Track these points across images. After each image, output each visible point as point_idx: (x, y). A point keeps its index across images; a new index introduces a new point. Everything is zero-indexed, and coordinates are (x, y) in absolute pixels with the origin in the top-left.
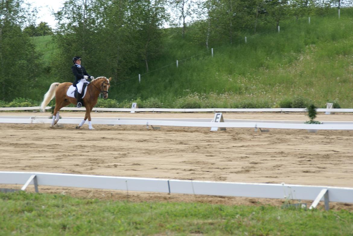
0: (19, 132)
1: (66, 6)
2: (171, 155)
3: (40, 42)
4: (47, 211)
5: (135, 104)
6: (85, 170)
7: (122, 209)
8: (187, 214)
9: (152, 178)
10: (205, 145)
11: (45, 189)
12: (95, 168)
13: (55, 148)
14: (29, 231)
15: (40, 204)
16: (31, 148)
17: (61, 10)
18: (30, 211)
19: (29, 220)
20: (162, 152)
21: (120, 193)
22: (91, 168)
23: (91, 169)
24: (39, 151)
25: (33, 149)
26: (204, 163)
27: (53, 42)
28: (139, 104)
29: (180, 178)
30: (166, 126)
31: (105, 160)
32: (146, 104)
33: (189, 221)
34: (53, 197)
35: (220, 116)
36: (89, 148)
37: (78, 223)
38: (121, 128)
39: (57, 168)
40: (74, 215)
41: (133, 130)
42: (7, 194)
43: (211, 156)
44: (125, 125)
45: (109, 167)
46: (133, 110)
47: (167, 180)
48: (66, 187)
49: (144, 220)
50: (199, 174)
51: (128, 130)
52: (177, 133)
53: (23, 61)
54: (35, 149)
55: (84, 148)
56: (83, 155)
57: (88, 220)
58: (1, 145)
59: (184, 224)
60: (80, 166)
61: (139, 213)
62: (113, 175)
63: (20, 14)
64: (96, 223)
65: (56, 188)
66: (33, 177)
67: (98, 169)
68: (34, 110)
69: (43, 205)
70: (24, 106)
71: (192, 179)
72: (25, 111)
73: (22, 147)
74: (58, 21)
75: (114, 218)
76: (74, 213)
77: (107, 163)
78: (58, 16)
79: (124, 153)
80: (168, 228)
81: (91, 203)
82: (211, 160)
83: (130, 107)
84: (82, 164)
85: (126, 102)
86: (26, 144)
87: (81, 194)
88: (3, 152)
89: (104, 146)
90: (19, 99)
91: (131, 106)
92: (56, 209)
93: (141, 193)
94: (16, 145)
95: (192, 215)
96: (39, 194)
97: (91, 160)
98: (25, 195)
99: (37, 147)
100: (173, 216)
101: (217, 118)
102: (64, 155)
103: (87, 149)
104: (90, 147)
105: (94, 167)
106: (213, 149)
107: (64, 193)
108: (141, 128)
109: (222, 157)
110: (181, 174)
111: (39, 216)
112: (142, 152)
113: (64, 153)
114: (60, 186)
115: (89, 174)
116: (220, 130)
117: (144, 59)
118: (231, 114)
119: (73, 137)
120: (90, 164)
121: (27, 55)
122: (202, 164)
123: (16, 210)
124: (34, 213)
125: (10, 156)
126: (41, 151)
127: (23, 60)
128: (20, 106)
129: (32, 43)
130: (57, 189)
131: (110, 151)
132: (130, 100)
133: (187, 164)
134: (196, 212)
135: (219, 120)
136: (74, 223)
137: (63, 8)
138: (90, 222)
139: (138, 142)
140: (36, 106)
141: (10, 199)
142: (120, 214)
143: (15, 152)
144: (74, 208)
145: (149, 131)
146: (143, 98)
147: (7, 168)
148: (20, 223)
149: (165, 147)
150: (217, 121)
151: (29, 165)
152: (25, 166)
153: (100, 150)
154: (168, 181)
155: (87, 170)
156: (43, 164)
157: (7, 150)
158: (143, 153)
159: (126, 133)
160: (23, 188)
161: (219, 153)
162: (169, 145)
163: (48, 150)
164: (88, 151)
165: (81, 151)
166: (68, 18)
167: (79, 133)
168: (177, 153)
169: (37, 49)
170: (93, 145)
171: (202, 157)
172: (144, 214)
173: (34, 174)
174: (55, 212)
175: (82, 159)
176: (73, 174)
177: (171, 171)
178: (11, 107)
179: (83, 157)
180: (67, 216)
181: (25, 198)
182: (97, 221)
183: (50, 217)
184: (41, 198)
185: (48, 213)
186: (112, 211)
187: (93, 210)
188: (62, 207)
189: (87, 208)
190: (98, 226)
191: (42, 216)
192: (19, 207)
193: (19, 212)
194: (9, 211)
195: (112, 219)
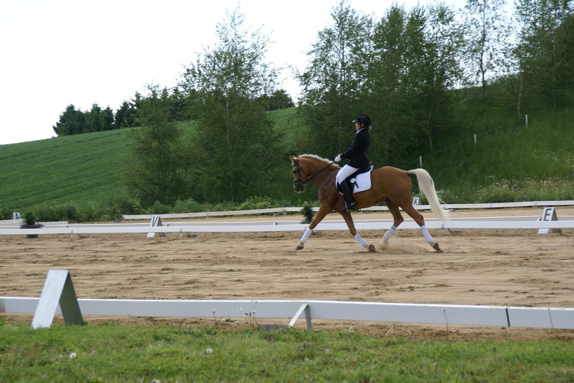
0: (261, 244)
1: (315, 65)
2: (489, 271)
3: (279, 116)
4: (335, 356)
5: (417, 199)
6: (367, 295)
7: (445, 351)
8: (548, 359)
9: (471, 305)
10: (535, 255)
11: (318, 325)
12: (382, 292)
13: (317, 265)
15: (322, 347)
16: (283, 265)
17: (309, 70)
18: (312, 357)
19: (312, 370)
20: (474, 266)
21: (430, 328)
22: (377, 292)
23: (377, 294)
24: (296, 270)
25: (287, 267)
26: (543, 282)
27: (298, 117)
28: (423, 199)
29: (513, 304)
30: (469, 229)
31: (394, 281)
33: (554, 369)
34: (338, 335)
35: (551, 212)
36: (366, 264)
37: (385, 373)
38: (405, 235)
39: (328, 294)
40: (376, 362)
42: (271, 332)
43: (551, 271)
45: (402, 290)
47: (505, 307)
49: (484, 369)
50: (540, 298)
52: (488, 237)
53: (257, 146)
54: (290, 267)
55: (358, 264)
56: (360, 274)
57: (398, 369)
58: (242, 263)
59: (547, 373)
60: (360, 290)
61: (473, 358)
63: (253, 81)
64: (412, 373)
65: (334, 322)
66: (303, 307)
67: (387, 293)
68: (275, 213)
69: (328, 348)
70: (261, 208)
71: (532, 305)
72: (263, 214)
73: (271, 265)
74: (304, 87)
75: (437, 366)
76: (374, 360)
77: (398, 285)
78: (305, 80)
79: (418, 269)
80: (523, 380)
81: (394, 343)
82: (553, 277)
84: (363, 287)
86: (276, 261)
87: (372, 331)
88: (247, 272)
89: (386, 261)
90: (254, 198)
92: (345, 353)
93: (462, 328)
94: (263, 263)
95: (555, 360)
96: (316, 332)
97: (373, 281)
98: (296, 334)
99: (292, 265)
100: (526, 361)
101: (547, 214)
102: (333, 274)
103: (363, 266)
104: (367, 261)
105: (380, 291)
106: (550, 261)
107: (352, 329)
108: (433, 234)
109: (568, 272)
110: (513, 299)
111: (325, 363)
112: (444, 267)
113: (333, 272)
114: (339, 320)
115: (376, 300)
116: (552, 232)
117: (426, 135)
118: (561, 208)
119: (339, 249)
120: (374, 287)
121: (262, 136)
122: (541, 283)
123: (290, 356)
124: (317, 359)
125: (258, 278)
126: (299, 270)
127: (257, 143)
128: (255, 208)
129: (269, 120)
130: (336, 324)
131: (397, 266)
133: (517, 283)
134: (561, 355)
135: (549, 218)
136: (379, 374)
137: (312, 68)
138: (402, 372)
140: (277, 207)
141: (277, 340)
142: (444, 359)
143: (263, 272)
144: (372, 351)
145: (446, 237)
147: (258, 295)
148: (300, 375)
149: (475, 259)
150: (546, 219)
151: (288, 290)
152: (282, 291)
153: (383, 266)
154: (507, 309)
155: (371, 294)
156: (306, 289)
157: (251, 270)
158: (447, 269)
160: (292, 323)
161: (562, 266)
162: (481, 256)
163: (309, 268)
164: (366, 269)
165: (355, 269)
166: (318, 82)
167: (345, 243)
168: (497, 268)
169: (276, 127)
170: (371, 260)
171: (537, 274)
172: (481, 360)
173: (306, 303)
174: (347, 358)
175: (359, 279)
176: (353, 301)
177: (495, 294)
178: (243, 209)
179: (361, 277)
180: (365, 363)
181: (297, 338)
182: (413, 371)
183: (341, 365)
184: (321, 338)
185: (337, 359)
186: (431, 355)
187: (402, 355)
188: (355, 351)
189: (391, 351)
190: (416, 378)
191: (329, 363)
192: (294, 352)
193: (295, 358)
194: (281, 358)
195: (434, 366)
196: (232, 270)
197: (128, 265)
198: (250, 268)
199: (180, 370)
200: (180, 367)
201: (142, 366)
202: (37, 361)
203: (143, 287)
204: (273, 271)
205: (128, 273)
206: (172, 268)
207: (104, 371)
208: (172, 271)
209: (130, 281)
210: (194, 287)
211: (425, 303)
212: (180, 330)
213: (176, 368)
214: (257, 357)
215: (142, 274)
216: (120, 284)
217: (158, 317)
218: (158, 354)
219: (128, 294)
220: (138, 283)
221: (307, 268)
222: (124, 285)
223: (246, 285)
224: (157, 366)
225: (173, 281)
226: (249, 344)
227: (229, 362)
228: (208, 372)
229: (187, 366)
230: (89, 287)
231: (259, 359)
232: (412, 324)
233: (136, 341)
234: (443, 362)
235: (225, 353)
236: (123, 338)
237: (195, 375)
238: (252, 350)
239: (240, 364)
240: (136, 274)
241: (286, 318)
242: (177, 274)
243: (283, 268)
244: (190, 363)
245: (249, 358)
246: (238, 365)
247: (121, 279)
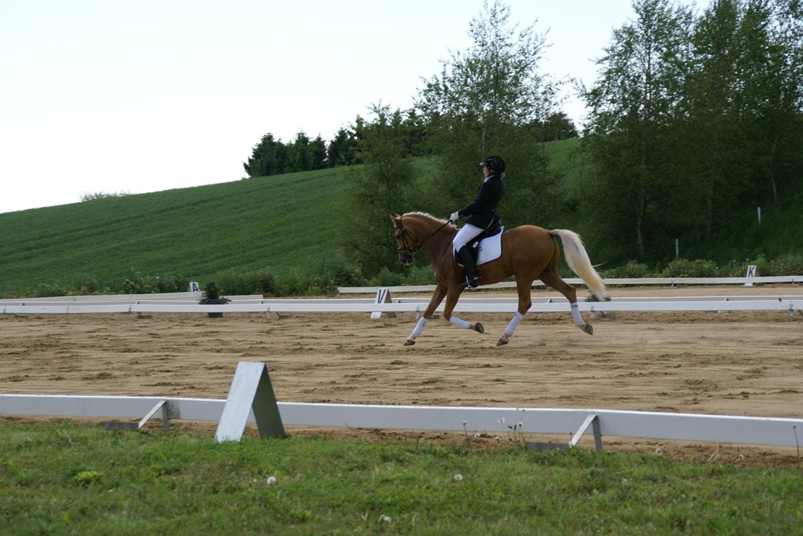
1: (609, 78)
3: (556, 150)
4: (635, 489)
5: (752, 268)
6: (681, 404)
7: (796, 485)
11: (611, 444)
12: (703, 400)
13: (609, 360)
14: (610, 531)
15: (617, 475)
16: (561, 360)
17: (600, 85)
18: (602, 489)
19: (602, 507)
21: (772, 452)
22: (695, 400)
23: (695, 402)
24: (579, 366)
25: (566, 362)
27: (584, 151)
28: (762, 269)
31: (720, 384)
32: (777, 267)
34: (640, 460)
36: (679, 359)
37: (708, 515)
38: (735, 318)
39: (625, 401)
40: (694, 499)
41: (760, 320)
42: (545, 453)
44: (740, 311)
45: (731, 397)
46: (749, 280)
48: (653, 439)
51: (749, 321)
53: (525, 191)
54: (571, 362)
55: (667, 360)
56: (671, 374)
58: (503, 355)
60: (670, 395)
62: (745, 414)
63: (520, 101)
64: (747, 516)
65: (633, 441)
66: (590, 419)
67: (709, 401)
69: (625, 477)
73: (543, 359)
74: (591, 109)
75: (783, 506)
76: (692, 495)
77: (725, 389)
78: (594, 98)
79: (754, 368)
81: (720, 472)
83: (743, 275)
84: (674, 392)
85: (735, 266)
86: (551, 353)
87: (689, 454)
88: (509, 369)
89: (709, 355)
91: (746, 274)
92: (651, 486)
94: (532, 356)
96: (609, 454)
97: (690, 384)
98: (578, 456)
99: (573, 359)
102: (632, 373)
103: (675, 362)
104: (680, 355)
105: (699, 398)
107: (659, 452)
108: (776, 317)
111: (622, 498)
112: (793, 365)
113: (631, 371)
114: (642, 438)
115: (694, 411)
117: (768, 176)
120: (692, 392)
121: (532, 178)
123: (572, 487)
124: (610, 493)
125: (525, 378)
126: (583, 366)
127: (525, 187)
129: (542, 156)
130: (636, 444)
131: (724, 364)
132: (742, 261)
136: (699, 516)
137: (604, 81)
138: (733, 513)
139: (779, 344)
141: (553, 464)
142: (794, 496)
143: (532, 369)
144: (689, 483)
145: (796, 323)
146: (771, 255)
147: (525, 401)
148: (586, 514)
151: (568, 394)
152: (559, 396)
153: (704, 363)
155: (686, 403)
156: (593, 393)
157: (516, 365)
158: (796, 368)
159: (747, 328)
160: (574, 441)
163: (598, 364)
164: (679, 366)
165: (663, 366)
166: (613, 101)
167: (649, 329)
169: (552, 166)
170: (686, 353)
173: (594, 413)
174: (652, 491)
175: (670, 380)
176: (660, 411)
179: (671, 378)
180: (679, 500)
181: (582, 462)
182: (748, 513)
183: (645, 501)
184: (615, 463)
185: (638, 492)
186: (775, 490)
187: (733, 489)
188: (664, 482)
189: (717, 484)
190: (754, 521)
191: (627, 499)
192: (578, 482)
193: (579, 491)
194: (559, 490)
195: (779, 507)
196: (488, 366)
197: (345, 356)
198: (514, 363)
199: (418, 503)
200: (418, 499)
201: (366, 496)
202: (223, 487)
203: (366, 387)
204: (546, 368)
205: (345, 367)
206: (405, 361)
207: (314, 503)
208: (405, 366)
209: (348, 379)
210: (437, 388)
211: (765, 416)
212: (417, 448)
213: (412, 501)
214: (525, 487)
215: (364, 369)
216: (334, 382)
217: (387, 430)
218: (387, 481)
219: (345, 397)
220: (358, 382)
221: (594, 364)
222: (339, 384)
223: (508, 387)
224: (386, 497)
225: (407, 379)
226: (513, 469)
227: (485, 494)
228: (456, 508)
229: (427, 498)
230: (291, 386)
231: (528, 491)
232: (747, 445)
233: (356, 462)
234: (792, 499)
235: (480, 482)
236: (339, 457)
237: (439, 512)
238: (519, 477)
239: (501, 497)
240: (356, 369)
241: (567, 434)
242: (412, 370)
243: (560, 363)
244: (431, 493)
245: (514, 489)
246: (499, 498)
247: (336, 376)
